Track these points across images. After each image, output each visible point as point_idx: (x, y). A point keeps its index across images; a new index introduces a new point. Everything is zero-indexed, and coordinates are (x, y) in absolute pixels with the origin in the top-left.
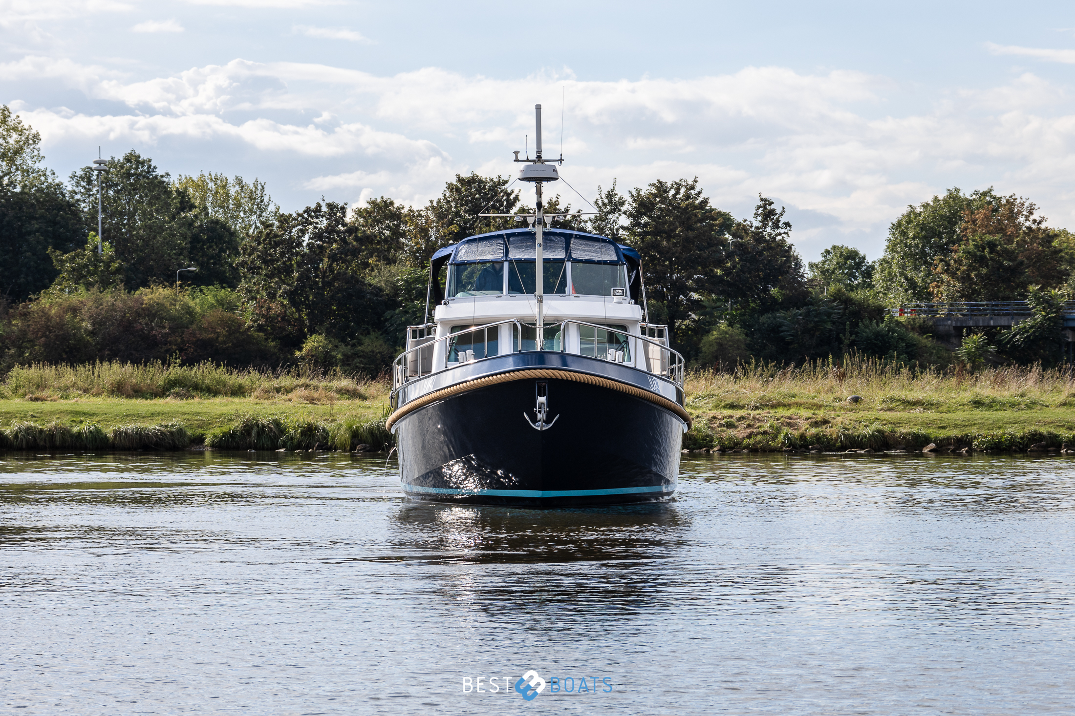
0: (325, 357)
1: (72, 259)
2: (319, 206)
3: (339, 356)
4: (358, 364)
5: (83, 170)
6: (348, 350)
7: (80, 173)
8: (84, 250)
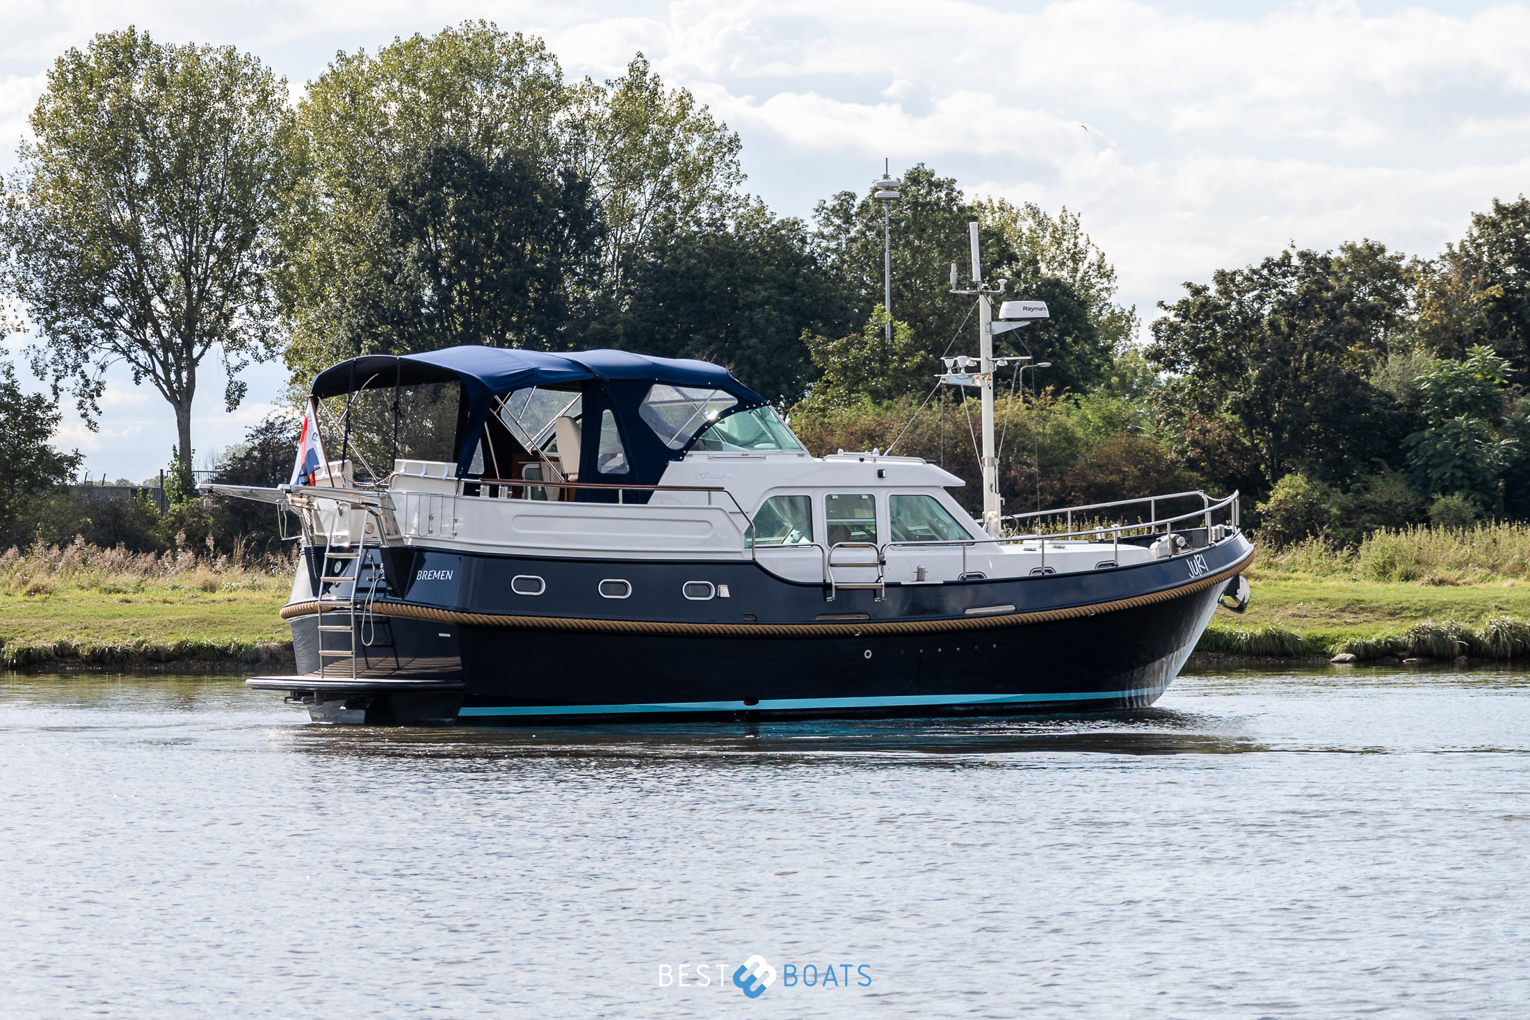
0: (1309, 513)
1: (844, 350)
2: (1287, 256)
3: (1334, 511)
4: (1368, 525)
5: (836, 198)
6: (1348, 500)
7: (830, 203)
8: (863, 335)
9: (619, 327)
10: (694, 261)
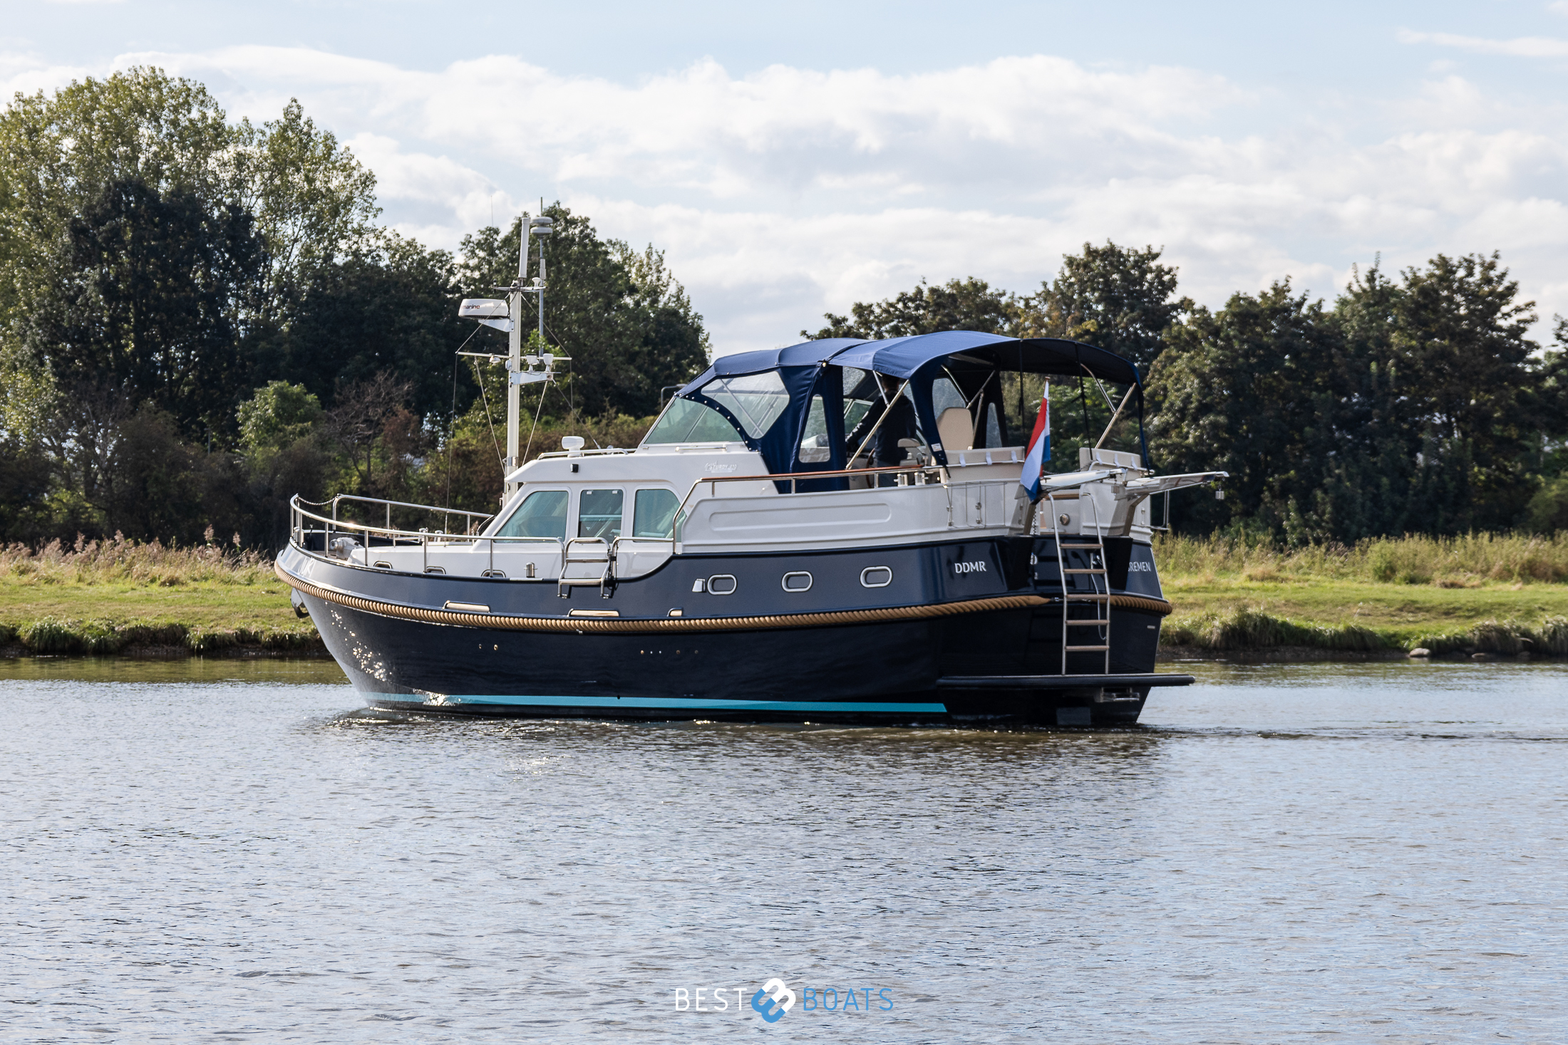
9: (286, 347)
10: (354, 288)
